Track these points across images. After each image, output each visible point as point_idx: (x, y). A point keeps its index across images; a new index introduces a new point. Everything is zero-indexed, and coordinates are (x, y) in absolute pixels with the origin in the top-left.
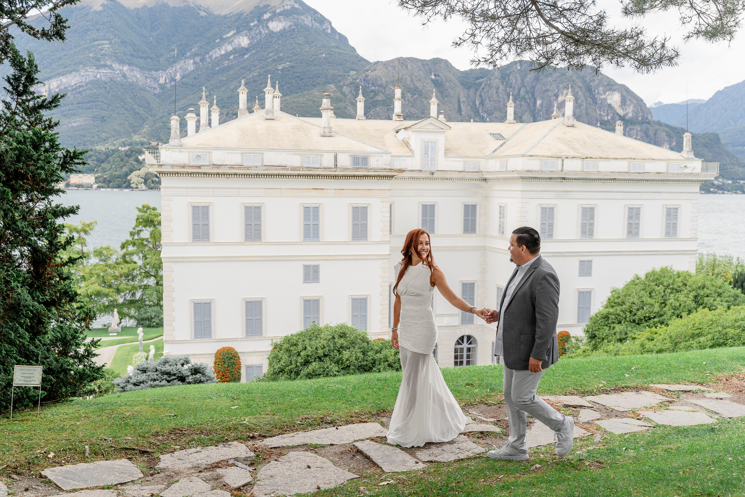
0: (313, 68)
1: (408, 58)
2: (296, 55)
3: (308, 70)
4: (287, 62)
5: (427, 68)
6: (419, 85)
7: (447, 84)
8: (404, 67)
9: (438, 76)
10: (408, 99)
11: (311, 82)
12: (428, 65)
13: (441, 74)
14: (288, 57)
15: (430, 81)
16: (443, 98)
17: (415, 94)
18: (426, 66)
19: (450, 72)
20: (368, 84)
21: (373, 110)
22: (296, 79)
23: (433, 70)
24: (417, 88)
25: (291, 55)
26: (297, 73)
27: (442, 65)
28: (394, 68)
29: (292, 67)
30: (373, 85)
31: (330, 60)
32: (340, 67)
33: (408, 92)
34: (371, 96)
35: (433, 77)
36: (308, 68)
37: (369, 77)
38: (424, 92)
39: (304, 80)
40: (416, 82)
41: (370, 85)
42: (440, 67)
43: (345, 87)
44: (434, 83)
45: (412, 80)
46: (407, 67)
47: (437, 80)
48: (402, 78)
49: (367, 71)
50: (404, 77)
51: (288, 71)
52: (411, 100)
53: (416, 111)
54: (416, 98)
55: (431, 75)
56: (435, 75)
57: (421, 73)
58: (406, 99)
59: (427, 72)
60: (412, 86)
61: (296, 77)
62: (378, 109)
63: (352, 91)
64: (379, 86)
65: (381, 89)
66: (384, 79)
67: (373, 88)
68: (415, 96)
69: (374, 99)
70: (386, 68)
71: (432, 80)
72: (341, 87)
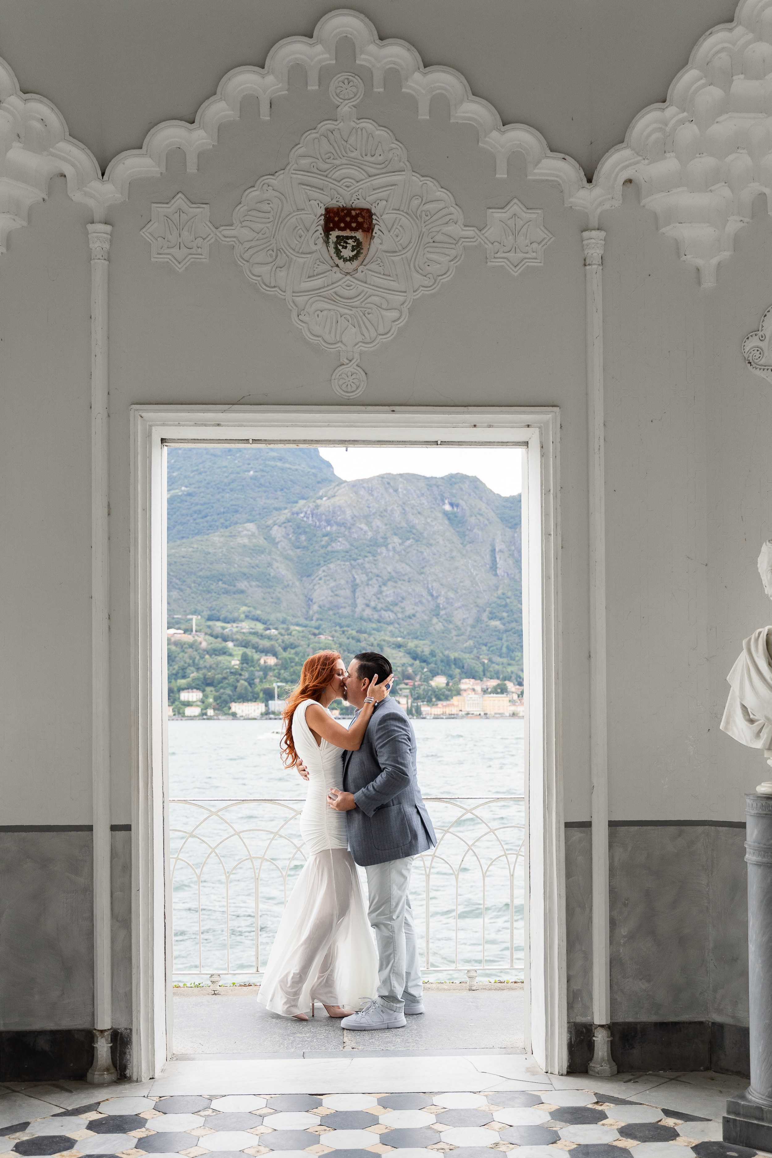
0: (228, 495)
1: (401, 475)
2: (200, 473)
3: (218, 500)
4: (182, 485)
5: (436, 491)
6: (417, 521)
7: (473, 520)
8: (391, 490)
9: (457, 506)
10: (394, 548)
11: (222, 521)
12: (438, 487)
13: (461, 502)
14: (185, 477)
15: (440, 515)
16: (465, 546)
17: (408, 539)
18: (435, 488)
19: (481, 498)
20: (320, 520)
21: (324, 568)
22: (195, 516)
23: (447, 495)
24: (413, 527)
25: (192, 475)
26: (197, 504)
27: (466, 486)
28: (370, 491)
29: (190, 494)
30: (329, 523)
31: (262, 481)
32: (279, 493)
33: (395, 534)
34: (323, 543)
35: (447, 507)
36: (218, 496)
37: (321, 509)
38: (425, 535)
39: (208, 518)
40: (411, 517)
41: (324, 523)
42: (461, 489)
43: (276, 527)
44: (449, 519)
45: (404, 513)
46: (396, 491)
47: (455, 515)
48: (386, 511)
49: (321, 498)
50: (389, 508)
51: (182, 501)
52: (399, 548)
53: (408, 569)
54: (409, 547)
55: (444, 504)
56: (452, 505)
57: (424, 501)
58: (390, 547)
59: (436, 499)
60: (404, 524)
61: (195, 512)
62: (332, 566)
63: (288, 535)
64: (339, 524)
65: (343, 529)
66: (348, 512)
67: (329, 528)
68: (408, 543)
69: (329, 549)
70: (356, 493)
71: (445, 514)
72: (269, 528)
